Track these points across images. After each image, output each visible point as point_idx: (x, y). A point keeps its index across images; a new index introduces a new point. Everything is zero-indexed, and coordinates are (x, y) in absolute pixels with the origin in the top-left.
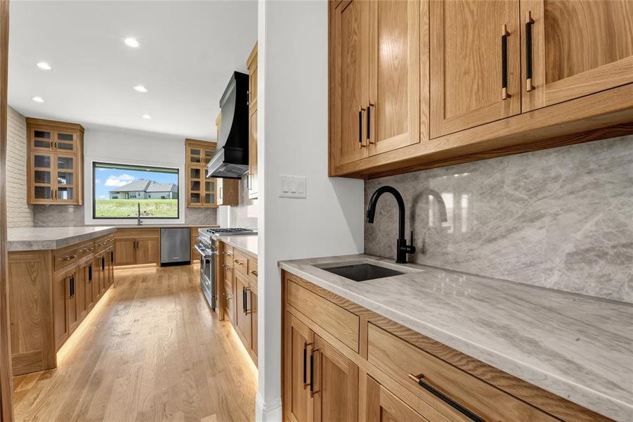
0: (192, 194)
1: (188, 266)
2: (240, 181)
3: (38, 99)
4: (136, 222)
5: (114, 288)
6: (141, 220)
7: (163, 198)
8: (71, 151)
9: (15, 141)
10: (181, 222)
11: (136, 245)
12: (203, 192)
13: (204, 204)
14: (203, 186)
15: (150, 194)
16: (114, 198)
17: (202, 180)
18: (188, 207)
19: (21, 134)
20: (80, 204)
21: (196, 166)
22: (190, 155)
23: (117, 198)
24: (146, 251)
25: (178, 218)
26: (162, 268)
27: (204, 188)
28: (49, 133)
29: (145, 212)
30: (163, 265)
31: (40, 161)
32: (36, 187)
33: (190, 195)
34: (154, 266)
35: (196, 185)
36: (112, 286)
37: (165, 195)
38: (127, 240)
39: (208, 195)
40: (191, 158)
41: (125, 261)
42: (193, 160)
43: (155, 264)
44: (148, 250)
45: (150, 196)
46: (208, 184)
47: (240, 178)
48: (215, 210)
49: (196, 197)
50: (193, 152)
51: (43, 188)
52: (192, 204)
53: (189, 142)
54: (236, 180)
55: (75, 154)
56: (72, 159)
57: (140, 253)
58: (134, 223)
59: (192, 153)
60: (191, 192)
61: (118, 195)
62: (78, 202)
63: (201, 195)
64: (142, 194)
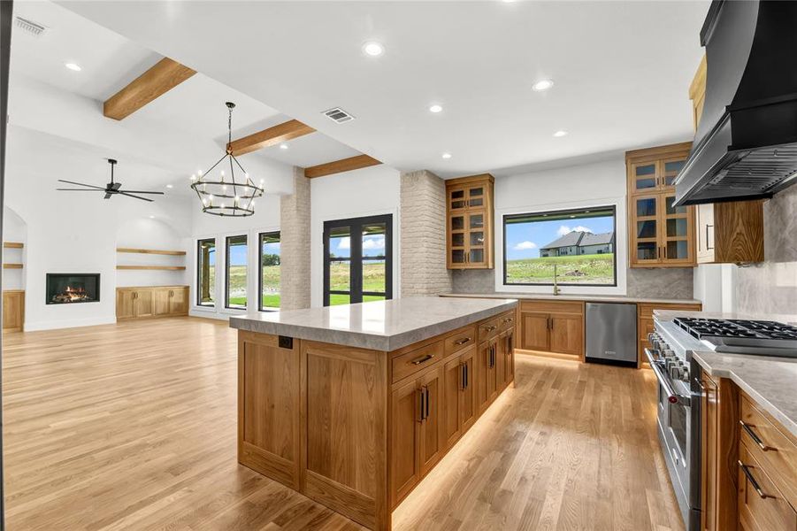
0: (639, 244)
1: (631, 371)
2: (766, 203)
3: (446, 156)
4: (551, 290)
5: (515, 387)
6: (559, 287)
7: (600, 252)
8: (480, 207)
9: (436, 206)
10: (621, 292)
11: (550, 324)
12: (661, 239)
13: (666, 261)
14: (661, 228)
15: (585, 248)
16: (545, 256)
17: (661, 217)
18: (633, 267)
19: (441, 199)
20: (490, 267)
21: (646, 194)
22: (634, 178)
23: (546, 255)
24: (564, 336)
25: (615, 285)
26: (588, 365)
27: (665, 230)
28: (462, 192)
29: (576, 271)
30: (589, 360)
31: (456, 222)
32: (453, 251)
33: (636, 246)
34: (576, 359)
35: (648, 229)
36: (512, 384)
37: (602, 248)
38: (538, 316)
39: (672, 245)
40: (638, 181)
41: (536, 345)
42: (640, 185)
43: (577, 357)
44: (566, 334)
45: (583, 252)
46: (671, 224)
47: (770, 196)
48: (689, 271)
49: (648, 249)
50: (640, 171)
51: (459, 251)
52: (639, 262)
53: (632, 155)
54: (754, 203)
55: (485, 210)
56: (482, 216)
57: (556, 336)
58: (550, 292)
59: (638, 174)
60: (637, 241)
61: (549, 253)
62: (488, 265)
63: (658, 245)
64: (574, 249)
